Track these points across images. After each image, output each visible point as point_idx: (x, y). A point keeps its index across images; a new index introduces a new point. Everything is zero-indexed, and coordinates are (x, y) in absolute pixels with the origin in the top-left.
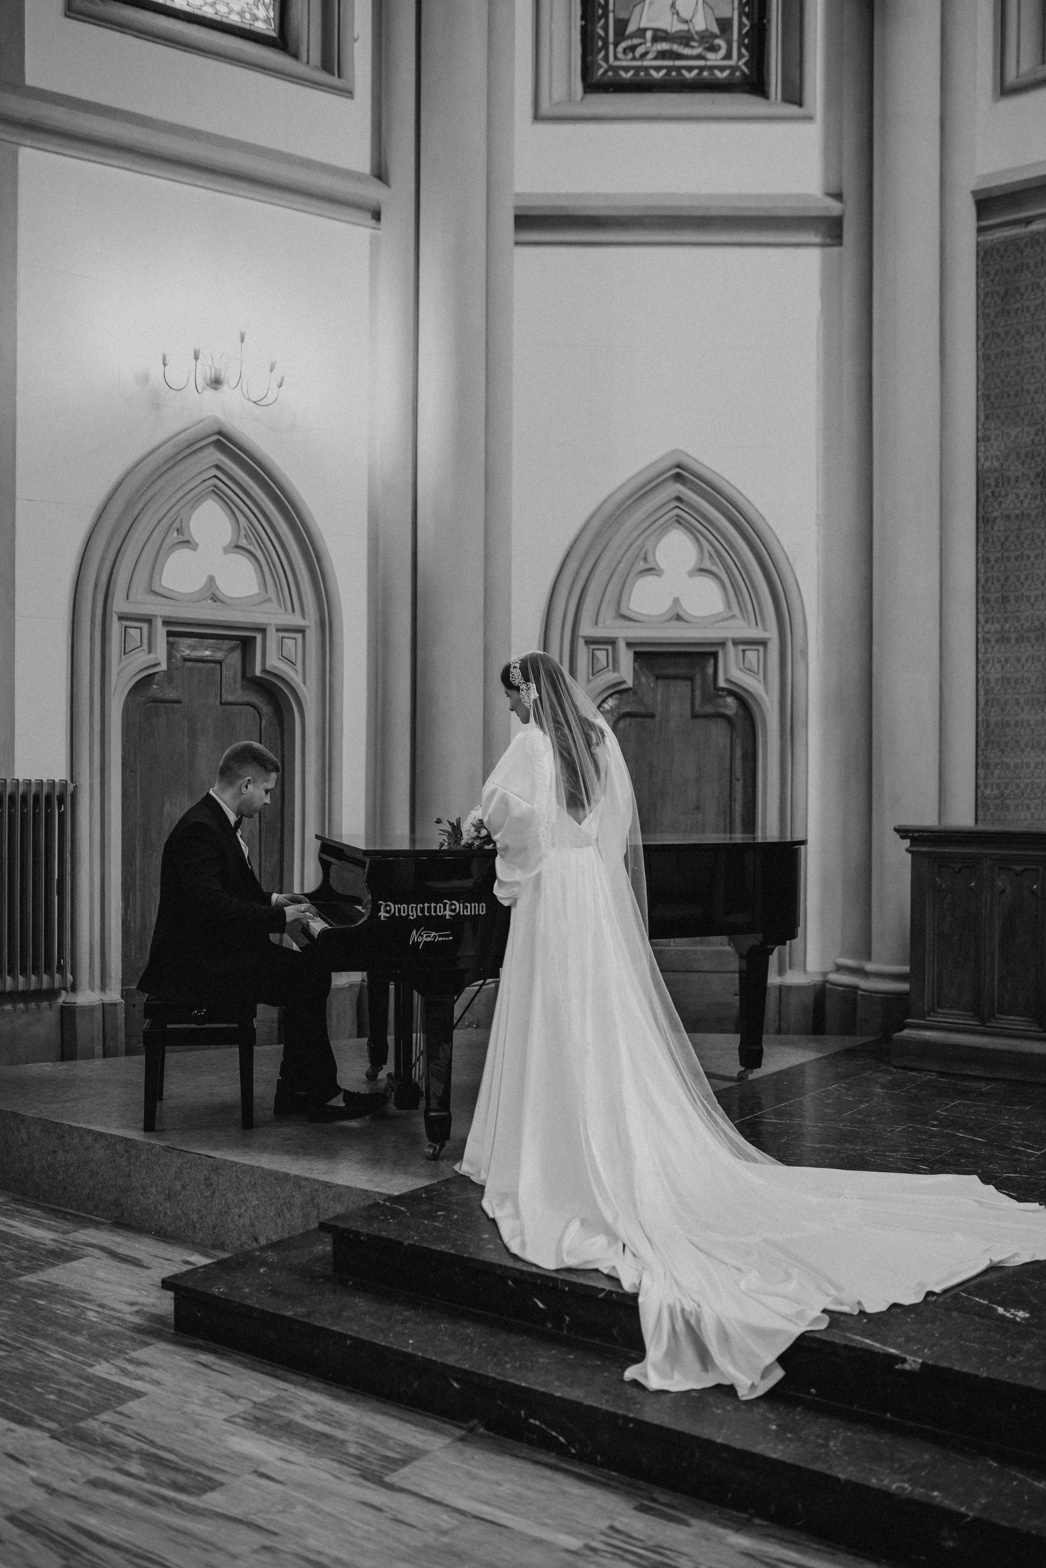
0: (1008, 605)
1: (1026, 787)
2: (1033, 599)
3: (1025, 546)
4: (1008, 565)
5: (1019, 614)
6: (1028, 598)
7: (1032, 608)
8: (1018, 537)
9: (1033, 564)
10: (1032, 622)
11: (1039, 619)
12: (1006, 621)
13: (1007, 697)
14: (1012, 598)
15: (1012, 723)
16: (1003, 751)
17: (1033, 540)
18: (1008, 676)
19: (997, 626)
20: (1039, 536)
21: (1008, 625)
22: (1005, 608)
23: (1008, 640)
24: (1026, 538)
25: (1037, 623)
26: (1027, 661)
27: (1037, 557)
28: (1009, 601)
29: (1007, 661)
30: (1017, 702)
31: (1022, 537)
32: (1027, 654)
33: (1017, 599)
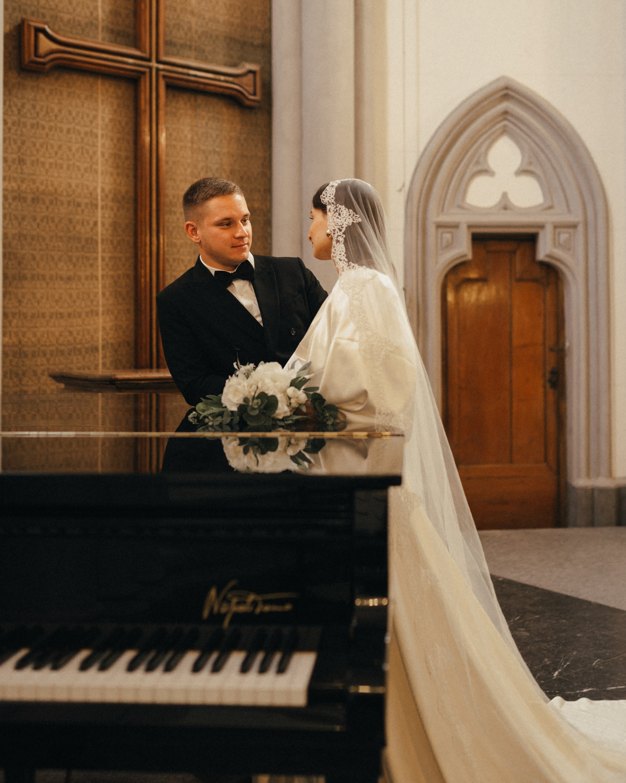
0: (24, 167)
1: (42, 336)
2: (47, 166)
3: (41, 116)
4: (24, 130)
5: (34, 177)
6: (43, 164)
7: (47, 173)
8: (34, 107)
9: (47, 135)
10: (47, 186)
11: (52, 185)
12: (23, 181)
13: (24, 252)
14: (28, 162)
15: (29, 276)
16: (20, 302)
17: (47, 112)
18: (25, 232)
19: (14, 185)
20: (53, 110)
21: (24, 186)
22: (22, 169)
23: (25, 199)
24: (41, 109)
25: (51, 188)
26: (42, 220)
27: (51, 129)
28: (25, 164)
29: (23, 218)
30: (34, 258)
31: (38, 108)
32: (43, 214)
33: (32, 163)
